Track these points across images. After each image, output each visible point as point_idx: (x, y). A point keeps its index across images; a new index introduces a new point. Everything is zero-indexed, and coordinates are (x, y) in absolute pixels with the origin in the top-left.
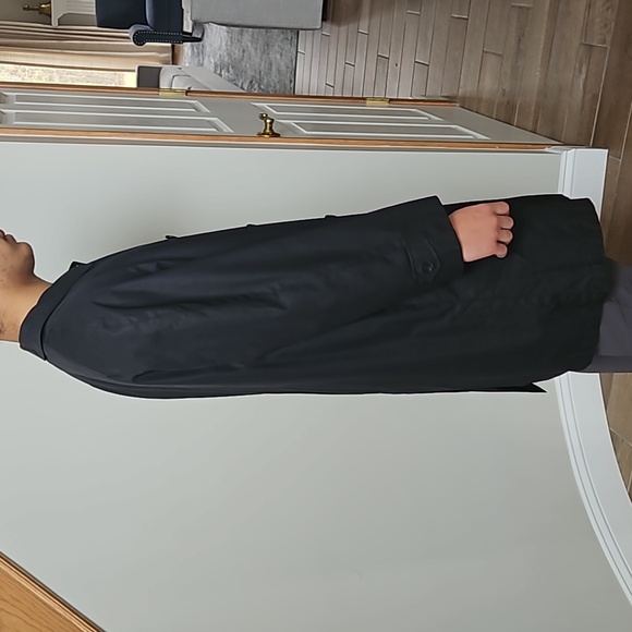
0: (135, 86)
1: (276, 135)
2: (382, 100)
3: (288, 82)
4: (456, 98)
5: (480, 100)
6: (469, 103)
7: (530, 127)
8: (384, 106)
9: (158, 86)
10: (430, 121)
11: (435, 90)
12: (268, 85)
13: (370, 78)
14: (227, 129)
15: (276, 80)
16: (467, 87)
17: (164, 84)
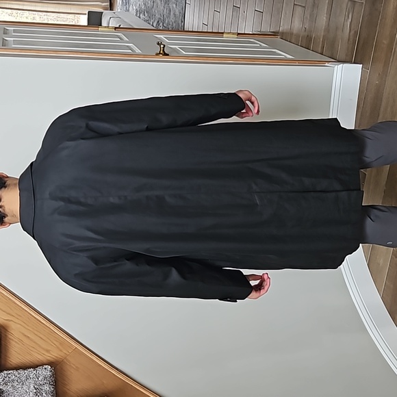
0: (86, 24)
1: (166, 54)
2: (233, 34)
4: (278, 33)
5: (292, 34)
6: (285, 36)
7: (320, 51)
8: (234, 38)
9: (101, 25)
10: (261, 47)
11: (266, 28)
13: (228, 21)
14: (138, 51)
17: (104, 23)
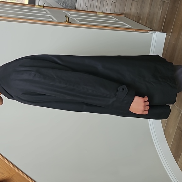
0: (28, 3)
1: (70, 23)
2: (102, 13)
3: (74, 4)
4: (123, 13)
5: (130, 15)
6: (127, 16)
7: (144, 24)
8: (102, 15)
9: (35, 4)
10: (116, 21)
11: (117, 11)
12: (68, 5)
13: (99, 5)
14: (55, 20)
15: (71, 3)
16: (127, 11)
17: (37, 4)
